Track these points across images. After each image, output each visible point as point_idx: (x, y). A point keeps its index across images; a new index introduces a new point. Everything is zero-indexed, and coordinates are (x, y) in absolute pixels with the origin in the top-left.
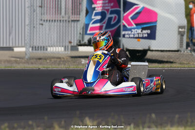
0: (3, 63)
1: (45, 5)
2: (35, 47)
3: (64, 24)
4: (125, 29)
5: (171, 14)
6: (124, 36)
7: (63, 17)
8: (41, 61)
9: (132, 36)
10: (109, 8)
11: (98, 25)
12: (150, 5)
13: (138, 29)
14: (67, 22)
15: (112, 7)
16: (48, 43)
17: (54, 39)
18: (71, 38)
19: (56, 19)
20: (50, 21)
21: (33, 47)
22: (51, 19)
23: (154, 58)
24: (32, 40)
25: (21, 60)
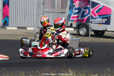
0: (20, 36)
1: (46, 3)
2: (40, 28)
3: (57, 14)
4: (92, 18)
6: (91, 22)
7: (56, 10)
9: (96, 22)
10: (83, 5)
11: (76, 15)
12: (107, 5)
13: (100, 18)
14: (58, 13)
15: (85, 5)
19: (52, 11)
20: (48, 12)
21: (38, 27)
23: (109, 36)
25: (31, 34)
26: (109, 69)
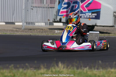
0: (8, 31)
2: (28, 23)
3: (45, 9)
4: (82, 12)
5: (109, 4)
6: (81, 17)
7: (45, 5)
8: (31, 30)
9: (86, 17)
11: (65, 10)
13: (89, 13)
14: (47, 8)
16: (36, 20)
17: (39, 18)
18: (49, 18)
19: (41, 6)
20: (37, 7)
21: (26, 23)
22: (38, 6)
24: (26, 18)
25: (19, 30)
26: (100, 62)
